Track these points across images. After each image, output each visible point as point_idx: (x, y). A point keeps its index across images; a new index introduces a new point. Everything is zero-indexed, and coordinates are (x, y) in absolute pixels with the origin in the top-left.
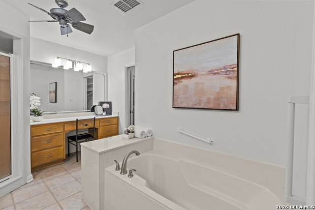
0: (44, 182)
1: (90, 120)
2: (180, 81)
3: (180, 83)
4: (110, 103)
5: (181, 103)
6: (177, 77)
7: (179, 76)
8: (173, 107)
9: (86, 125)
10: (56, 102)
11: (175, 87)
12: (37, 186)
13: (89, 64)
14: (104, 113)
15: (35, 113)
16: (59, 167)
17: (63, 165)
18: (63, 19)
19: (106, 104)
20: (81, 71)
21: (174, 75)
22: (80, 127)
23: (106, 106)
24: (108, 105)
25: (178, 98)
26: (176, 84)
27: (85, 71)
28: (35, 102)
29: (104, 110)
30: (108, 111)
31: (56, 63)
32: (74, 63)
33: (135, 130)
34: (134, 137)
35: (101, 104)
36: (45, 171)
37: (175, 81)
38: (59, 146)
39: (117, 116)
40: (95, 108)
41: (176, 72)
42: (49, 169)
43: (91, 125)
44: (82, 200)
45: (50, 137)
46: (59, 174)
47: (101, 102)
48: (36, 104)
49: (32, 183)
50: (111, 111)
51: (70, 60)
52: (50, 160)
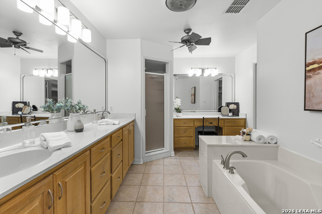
0: (180, 159)
1: (215, 119)
2: (317, 73)
3: (317, 76)
4: (237, 104)
5: (319, 103)
6: (311, 67)
7: (316, 66)
8: (305, 110)
9: (211, 123)
10: (195, 103)
11: (308, 82)
12: (175, 160)
13: (216, 68)
14: (231, 114)
15: (178, 110)
16: (191, 152)
17: (193, 153)
18: (189, 42)
19: (233, 105)
20: (210, 76)
21: (306, 66)
22: (206, 124)
23: (232, 107)
24: (236, 106)
25: (313, 96)
26: (310, 77)
27: (213, 75)
28: (178, 103)
29: (230, 111)
30: (236, 112)
31: (190, 73)
32: (203, 70)
33: (251, 133)
34: (251, 140)
35: (228, 104)
36: (182, 152)
37: (308, 74)
38: (191, 137)
39: (245, 117)
40: (222, 108)
41: (309, 61)
42: (184, 152)
43: (215, 124)
44: (199, 181)
45: (185, 129)
46: (189, 158)
47: (228, 103)
48: (178, 104)
49: (174, 157)
50: (238, 112)
51: (200, 68)
52: (184, 146)
